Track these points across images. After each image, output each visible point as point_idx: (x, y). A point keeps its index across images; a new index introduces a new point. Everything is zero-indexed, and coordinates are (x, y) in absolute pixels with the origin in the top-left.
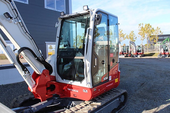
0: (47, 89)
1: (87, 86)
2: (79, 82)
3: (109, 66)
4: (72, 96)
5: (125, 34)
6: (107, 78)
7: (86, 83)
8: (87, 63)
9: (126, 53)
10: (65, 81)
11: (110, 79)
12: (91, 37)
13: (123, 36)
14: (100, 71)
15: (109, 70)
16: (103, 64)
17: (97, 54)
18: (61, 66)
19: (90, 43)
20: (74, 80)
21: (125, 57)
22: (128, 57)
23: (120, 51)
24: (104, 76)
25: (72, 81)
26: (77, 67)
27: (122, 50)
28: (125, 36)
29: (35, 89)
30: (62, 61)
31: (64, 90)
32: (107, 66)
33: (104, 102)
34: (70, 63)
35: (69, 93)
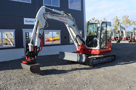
0: (83, 50)
1: (98, 49)
2: (95, 48)
3: (106, 42)
4: (92, 53)
5: (131, 20)
6: (105, 47)
7: (98, 48)
8: (98, 41)
9: (131, 38)
10: (89, 48)
11: (107, 48)
12: (100, 32)
13: (129, 23)
14: (102, 44)
15: (106, 44)
16: (104, 41)
17: (102, 38)
18: (88, 42)
19: (99, 34)
20: (93, 47)
21: (129, 42)
22: (132, 42)
23: (125, 36)
24: (105, 46)
25: (92, 48)
26: (94, 42)
27: (127, 36)
28: (131, 22)
29: (79, 50)
30: (88, 40)
31: (89, 51)
32: (106, 43)
33: (104, 56)
34: (91, 41)
35: (91, 52)
